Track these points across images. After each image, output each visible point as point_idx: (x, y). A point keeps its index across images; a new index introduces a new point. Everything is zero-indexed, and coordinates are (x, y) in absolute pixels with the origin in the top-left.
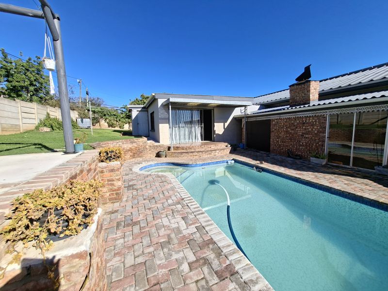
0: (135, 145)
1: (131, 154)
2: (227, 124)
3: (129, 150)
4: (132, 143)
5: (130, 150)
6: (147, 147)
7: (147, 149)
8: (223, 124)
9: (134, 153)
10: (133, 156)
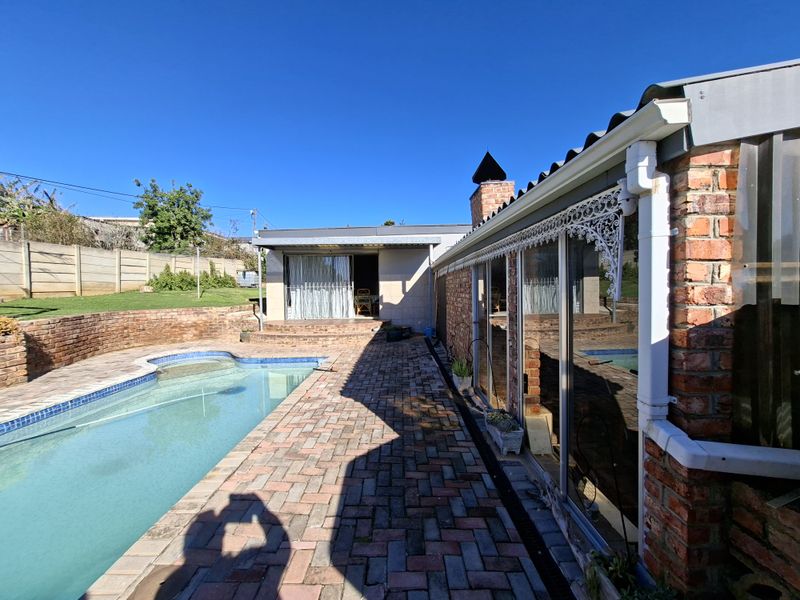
0: (203, 318)
1: (195, 332)
2: (410, 284)
3: (192, 326)
4: (198, 313)
5: (195, 325)
6: (227, 322)
7: (225, 325)
8: (400, 283)
9: (202, 332)
10: (200, 336)
